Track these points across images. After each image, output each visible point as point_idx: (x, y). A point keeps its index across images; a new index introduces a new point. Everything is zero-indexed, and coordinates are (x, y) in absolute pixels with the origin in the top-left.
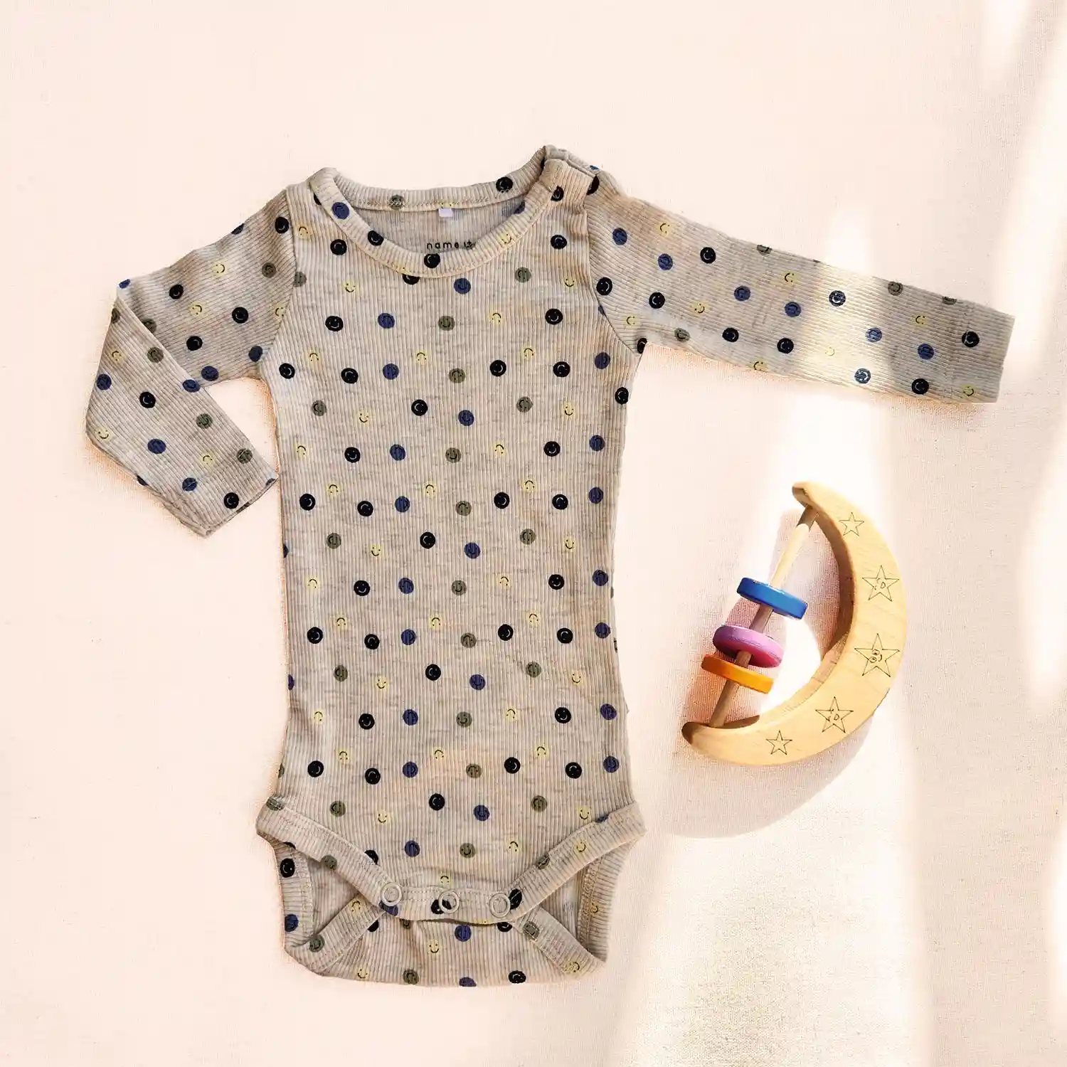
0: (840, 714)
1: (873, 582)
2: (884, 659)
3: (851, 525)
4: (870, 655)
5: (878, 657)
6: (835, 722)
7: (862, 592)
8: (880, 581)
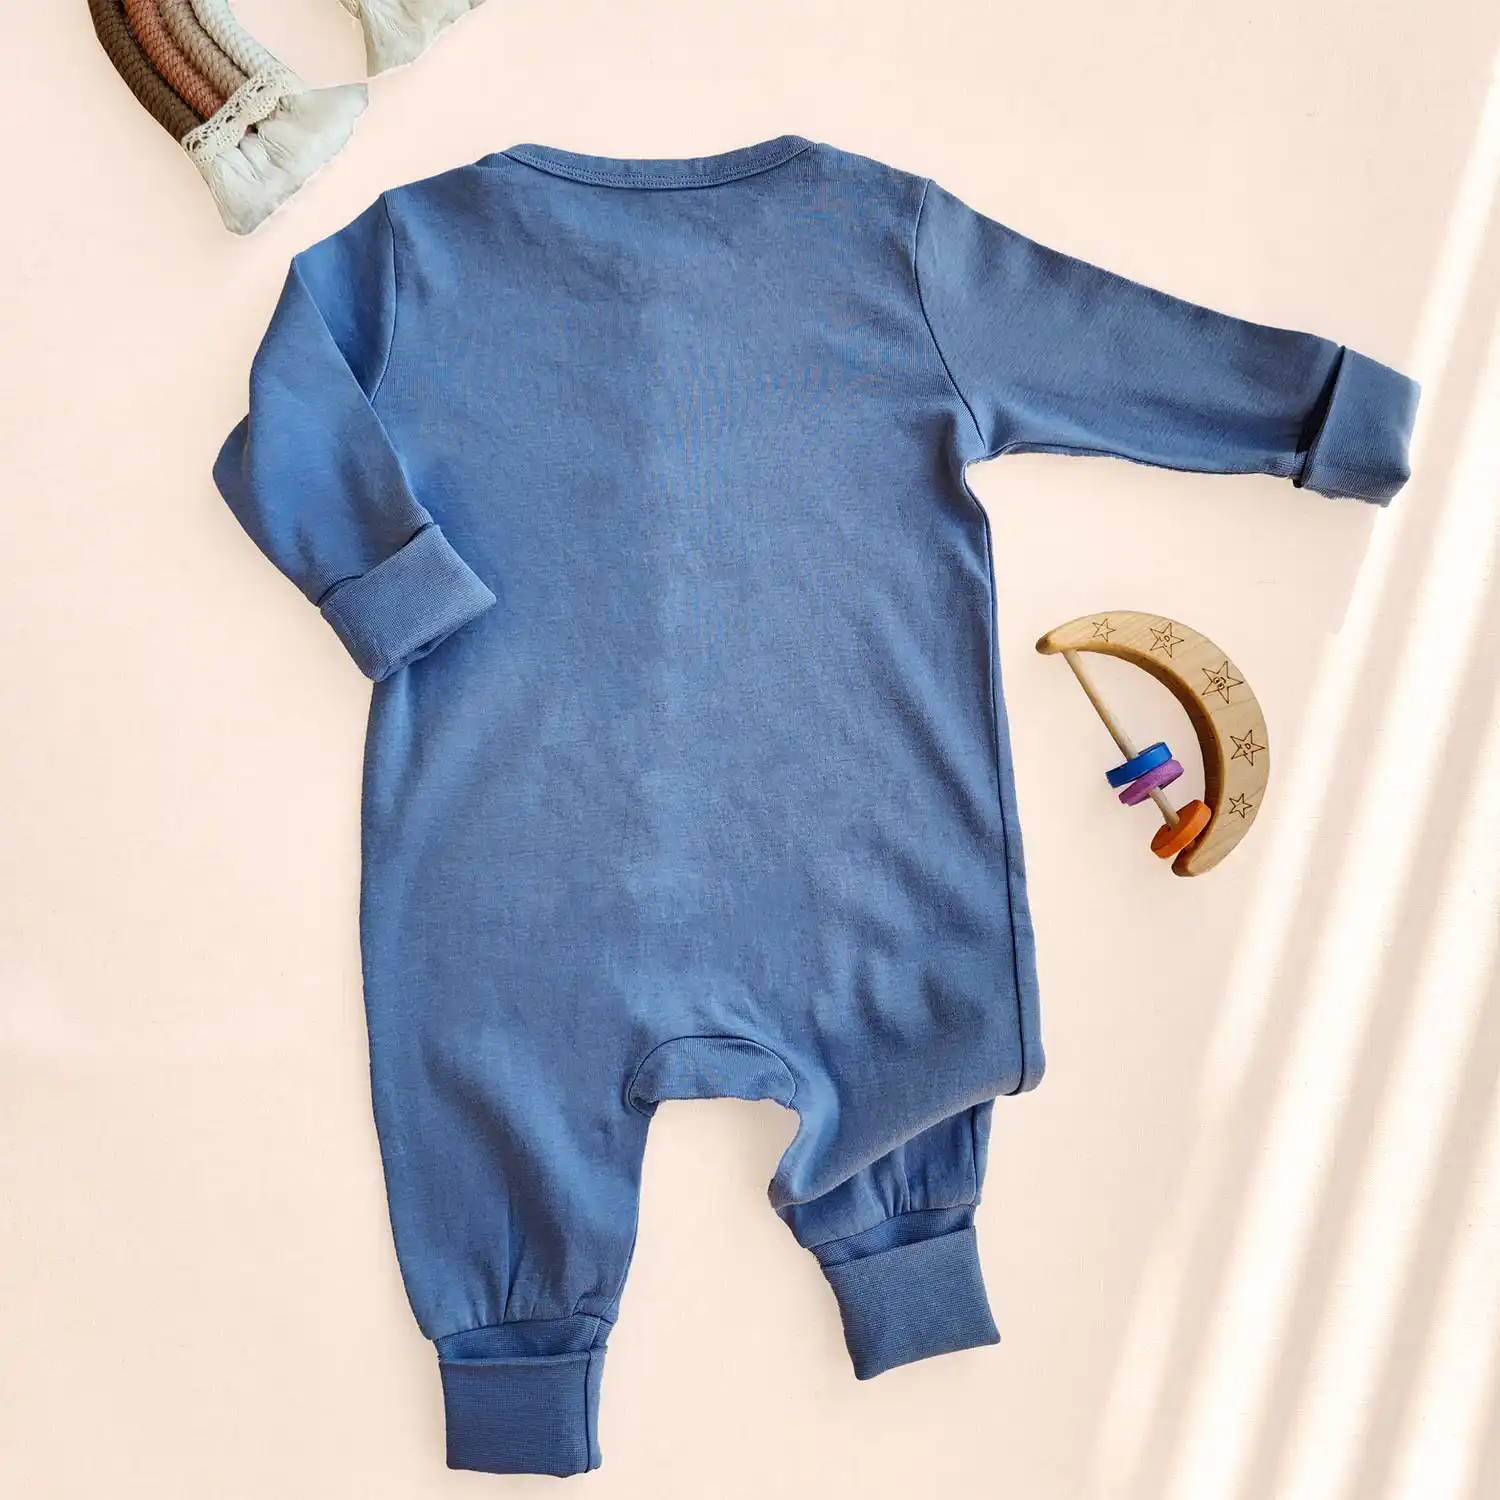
0: (1246, 742)
1: (1160, 644)
2: (1225, 678)
3: (1103, 630)
4: (1214, 687)
5: (1222, 681)
6: (1252, 749)
7: (1164, 660)
8: (1162, 638)
